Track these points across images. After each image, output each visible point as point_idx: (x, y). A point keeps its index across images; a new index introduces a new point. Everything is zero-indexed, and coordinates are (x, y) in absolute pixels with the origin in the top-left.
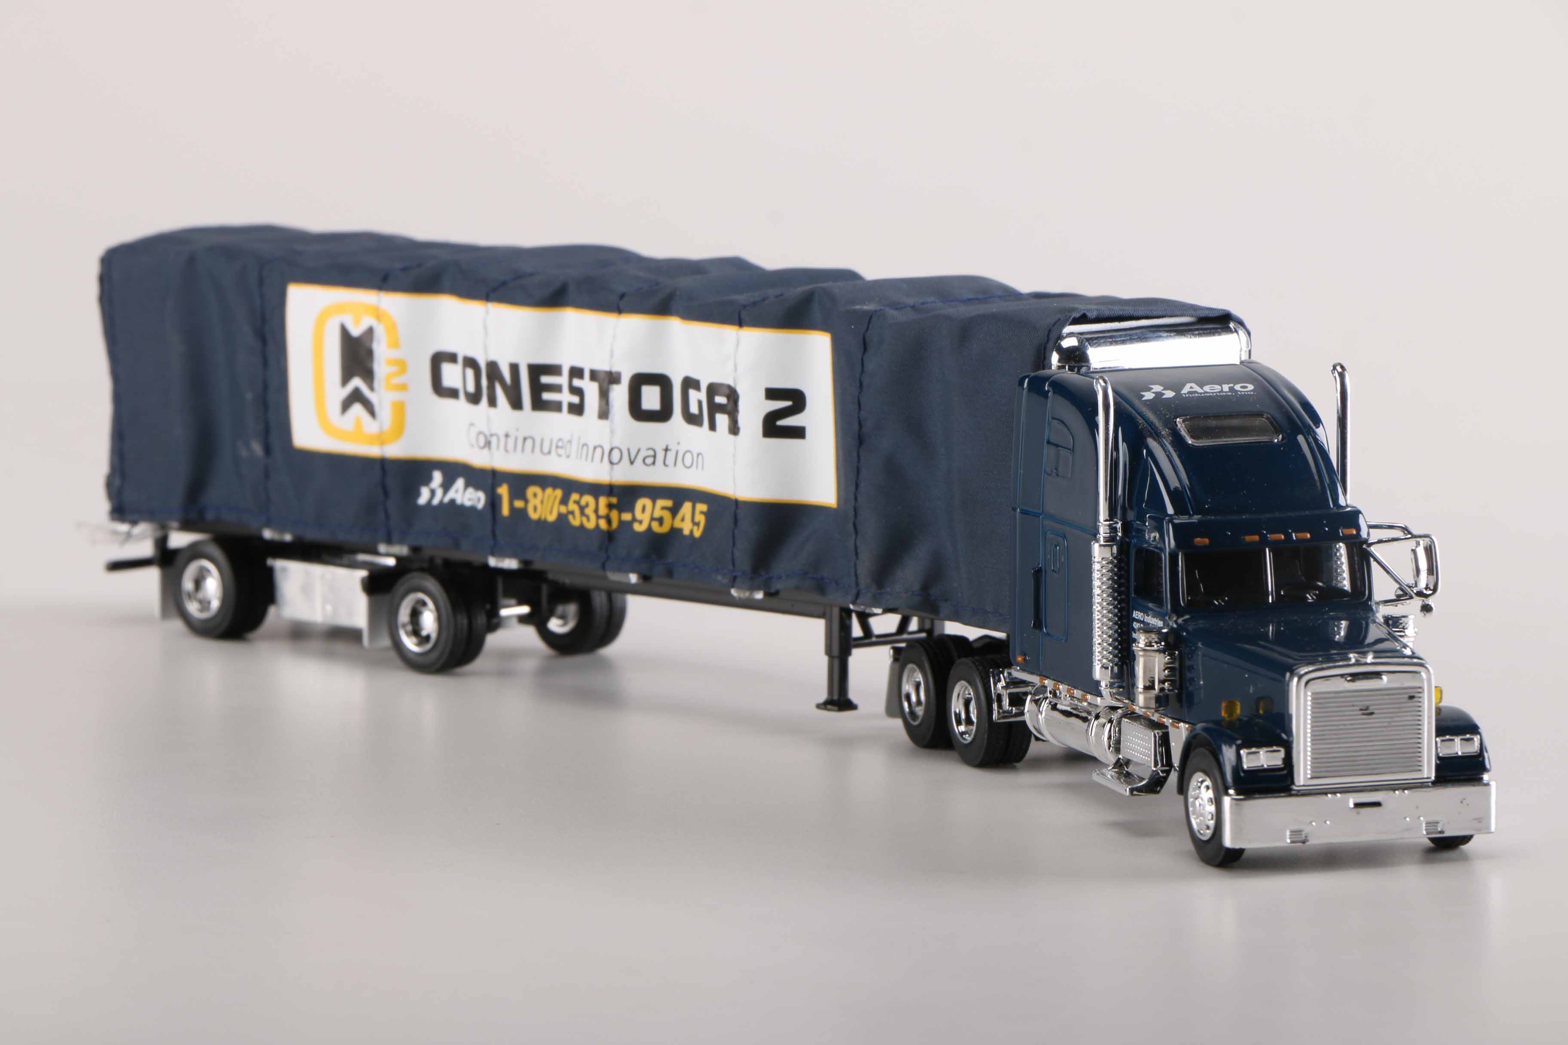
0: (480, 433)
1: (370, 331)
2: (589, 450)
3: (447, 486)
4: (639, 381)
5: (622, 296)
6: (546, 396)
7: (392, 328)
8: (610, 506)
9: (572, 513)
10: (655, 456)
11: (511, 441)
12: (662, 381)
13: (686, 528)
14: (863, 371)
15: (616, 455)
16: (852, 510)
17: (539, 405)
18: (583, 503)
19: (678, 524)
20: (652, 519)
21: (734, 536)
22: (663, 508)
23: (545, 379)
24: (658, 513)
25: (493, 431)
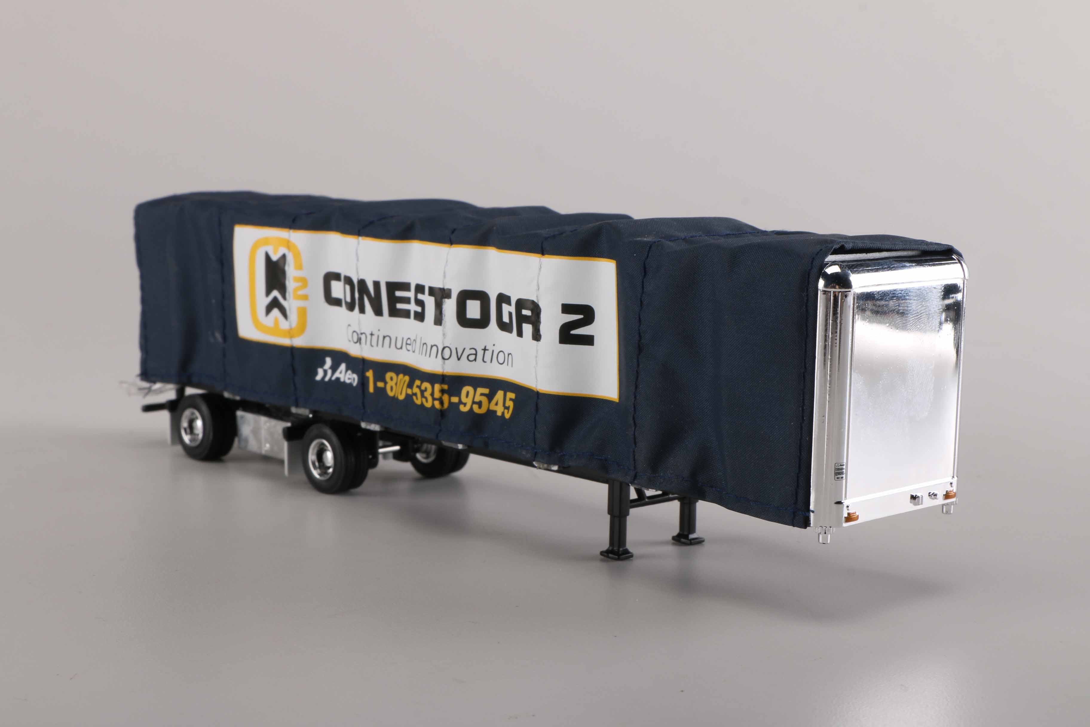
0: (354, 331)
1: (284, 257)
2: (430, 348)
3: (334, 368)
4: (465, 296)
5: (453, 231)
6: (400, 306)
7: (297, 255)
8: (443, 391)
9: (415, 394)
10: (476, 355)
11: (375, 338)
12: (482, 296)
13: (499, 410)
14: (643, 292)
15: (447, 352)
16: (633, 406)
17: (394, 312)
18: (423, 388)
19: (493, 407)
20: (474, 403)
21: (535, 421)
22: (482, 394)
23: (399, 294)
24: (477, 399)
25: (362, 332)
